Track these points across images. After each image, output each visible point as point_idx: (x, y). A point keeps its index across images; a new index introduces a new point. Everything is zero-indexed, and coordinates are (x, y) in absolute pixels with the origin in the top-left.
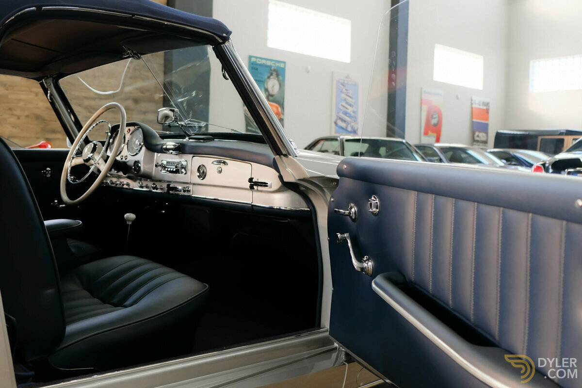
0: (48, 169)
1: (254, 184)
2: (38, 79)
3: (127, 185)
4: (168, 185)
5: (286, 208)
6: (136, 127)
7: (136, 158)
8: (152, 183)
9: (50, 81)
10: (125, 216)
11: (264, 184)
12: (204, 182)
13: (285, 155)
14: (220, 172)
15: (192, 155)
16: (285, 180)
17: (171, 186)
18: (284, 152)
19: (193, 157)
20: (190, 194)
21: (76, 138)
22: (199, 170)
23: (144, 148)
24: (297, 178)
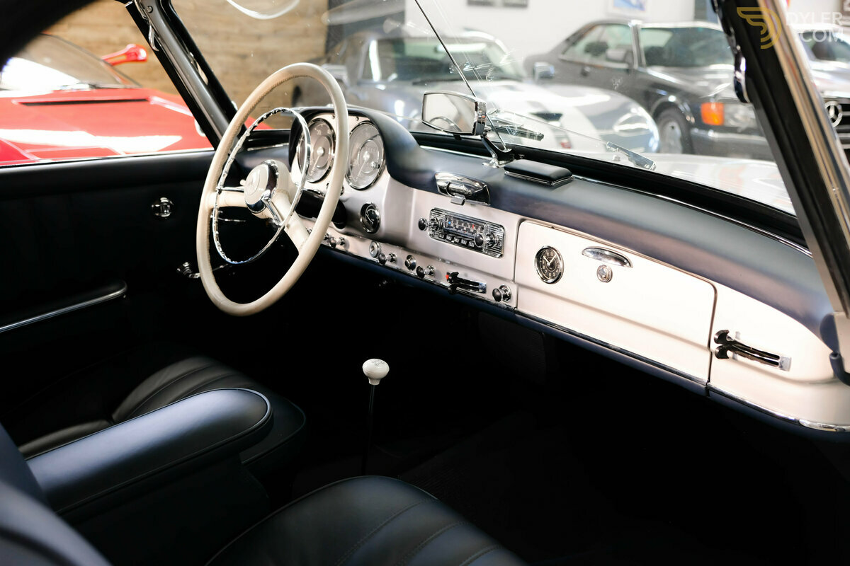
0: (164, 200)
1: (726, 346)
3: (342, 244)
4: (454, 275)
6: (362, 119)
7: (368, 197)
8: (407, 254)
11: (767, 358)
12: (556, 289)
14: (608, 279)
15: (518, 217)
17: (459, 276)
19: (522, 220)
21: (222, 135)
22: (539, 259)
23: (386, 176)
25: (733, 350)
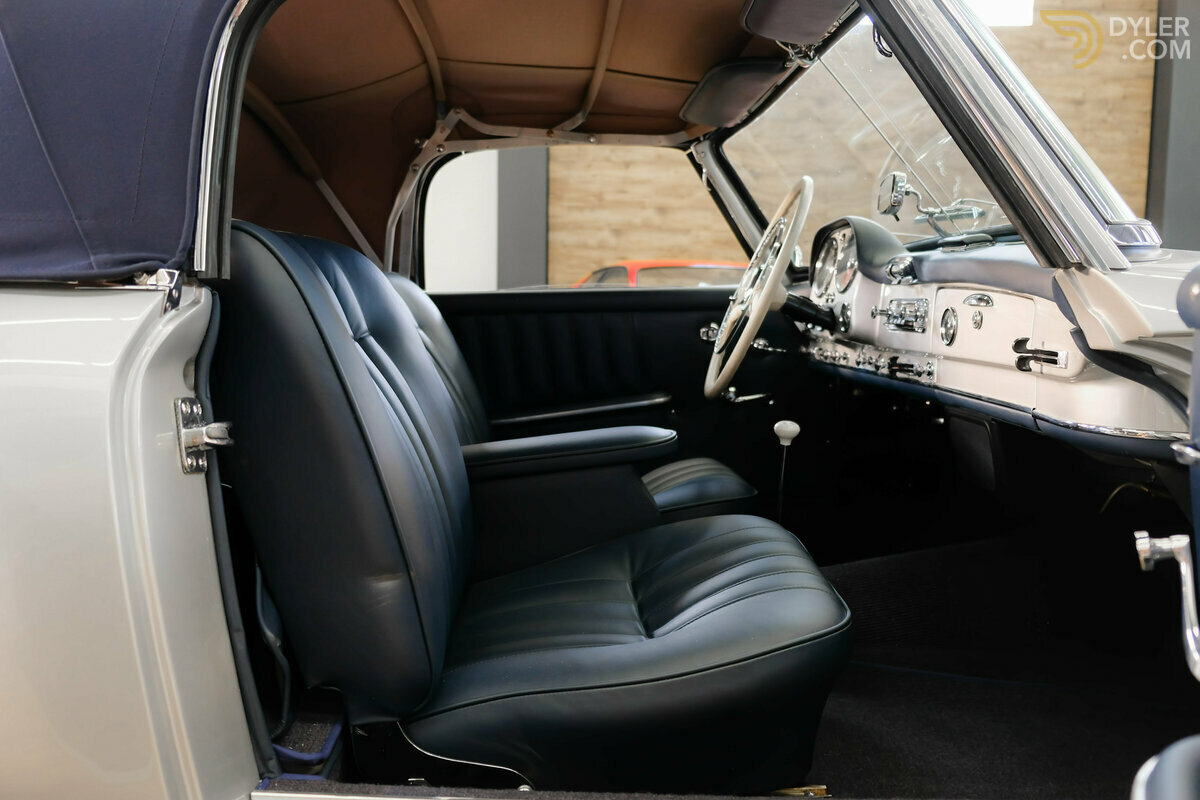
0: (713, 326)
2: (684, 147)
3: (844, 358)
4: (894, 360)
5: (1120, 430)
7: (845, 299)
9: (705, 146)
10: (776, 425)
11: (1051, 358)
12: (951, 351)
13: (1081, 267)
14: (978, 325)
15: (935, 286)
16: (1094, 344)
17: (898, 361)
18: (1075, 258)
19: (940, 288)
20: (934, 380)
22: (944, 322)
23: (859, 275)
24: (1123, 338)
25: (1037, 359)
